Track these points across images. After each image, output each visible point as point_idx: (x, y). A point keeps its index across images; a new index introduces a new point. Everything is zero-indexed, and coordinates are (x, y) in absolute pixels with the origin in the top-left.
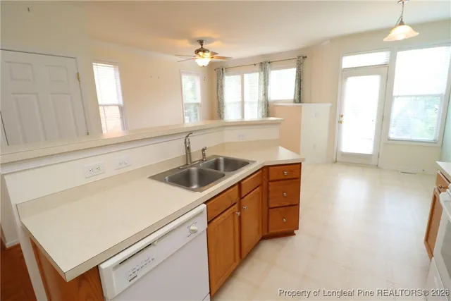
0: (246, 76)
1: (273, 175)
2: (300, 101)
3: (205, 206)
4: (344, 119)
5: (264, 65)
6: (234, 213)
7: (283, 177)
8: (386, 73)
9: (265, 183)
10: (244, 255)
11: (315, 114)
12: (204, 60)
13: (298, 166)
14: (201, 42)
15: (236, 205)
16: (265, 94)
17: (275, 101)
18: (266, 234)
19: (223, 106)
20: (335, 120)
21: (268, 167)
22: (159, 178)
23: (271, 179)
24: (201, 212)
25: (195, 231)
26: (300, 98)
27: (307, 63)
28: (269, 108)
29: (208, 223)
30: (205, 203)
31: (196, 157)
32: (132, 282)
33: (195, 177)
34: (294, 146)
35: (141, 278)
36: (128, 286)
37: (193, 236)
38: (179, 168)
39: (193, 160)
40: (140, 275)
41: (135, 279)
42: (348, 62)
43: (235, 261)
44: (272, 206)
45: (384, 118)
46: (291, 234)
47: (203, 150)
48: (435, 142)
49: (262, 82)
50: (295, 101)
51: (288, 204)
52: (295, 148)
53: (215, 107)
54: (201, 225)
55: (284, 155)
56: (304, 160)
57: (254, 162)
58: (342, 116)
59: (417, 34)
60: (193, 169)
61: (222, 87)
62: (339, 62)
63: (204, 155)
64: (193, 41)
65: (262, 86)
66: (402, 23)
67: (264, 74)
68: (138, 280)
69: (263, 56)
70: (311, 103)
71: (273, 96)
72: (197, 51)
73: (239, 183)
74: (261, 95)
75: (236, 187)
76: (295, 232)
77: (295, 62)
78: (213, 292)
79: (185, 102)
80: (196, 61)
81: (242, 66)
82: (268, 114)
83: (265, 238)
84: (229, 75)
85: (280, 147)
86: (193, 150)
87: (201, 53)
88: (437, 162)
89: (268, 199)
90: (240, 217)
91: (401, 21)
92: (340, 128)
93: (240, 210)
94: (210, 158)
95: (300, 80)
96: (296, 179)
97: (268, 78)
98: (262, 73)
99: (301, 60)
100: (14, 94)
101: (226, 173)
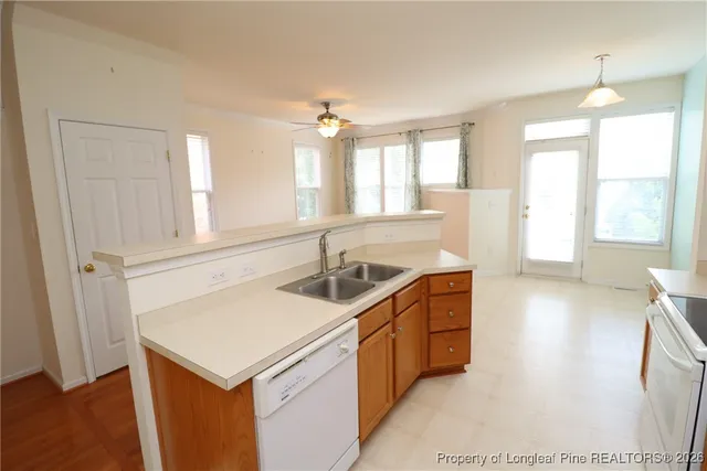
0: (388, 150)
1: (436, 288)
2: (466, 186)
3: (356, 320)
4: (530, 212)
5: (414, 134)
6: (387, 335)
7: (449, 290)
8: (587, 147)
9: (424, 298)
10: (399, 394)
11: (487, 205)
12: (330, 130)
13: (467, 275)
14: (327, 105)
15: (390, 324)
16: (416, 176)
17: (430, 186)
18: (426, 369)
19: (353, 192)
20: (518, 212)
21: (428, 277)
22: (290, 288)
23: (432, 292)
24: (352, 329)
25: (346, 351)
26: (466, 181)
27: (475, 132)
28: (421, 196)
29: (360, 343)
30: (356, 317)
31: (333, 263)
32: (284, 401)
33: (333, 289)
34: (460, 249)
35: (293, 398)
36: (280, 405)
37: (345, 356)
38: (312, 278)
39: (330, 267)
40: (292, 394)
41: (288, 398)
42: (533, 132)
43: (388, 401)
44: (433, 330)
45: (586, 211)
46: (459, 370)
47: (342, 254)
48: (660, 244)
49: (411, 158)
50: (459, 186)
51: (454, 327)
52: (462, 251)
53: (342, 194)
54: (352, 343)
55: (448, 261)
56: (475, 267)
57: (410, 269)
58: (527, 208)
59: (623, 99)
60: (332, 278)
61: (352, 164)
62: (521, 133)
63: (342, 260)
64: (314, 104)
65: (411, 165)
66: (601, 85)
67: (414, 145)
68: (290, 401)
69: (412, 122)
70: (481, 188)
71: (427, 179)
72: (321, 118)
73: (393, 296)
74: (410, 176)
75: (390, 300)
76: (466, 367)
77: (458, 130)
78: (363, 438)
79: (298, 186)
80: (319, 130)
81: (381, 136)
82: (420, 205)
83: (424, 375)
84: (361, 148)
85: (442, 251)
86: (330, 253)
87: (326, 120)
88: (650, 269)
89: (429, 319)
90: (394, 340)
91: (601, 82)
92: (524, 224)
93: (394, 332)
94: (351, 264)
95: (465, 156)
96: (465, 292)
97: (419, 153)
98: (411, 146)
99: (466, 128)
100: (88, 179)
101: (376, 283)
